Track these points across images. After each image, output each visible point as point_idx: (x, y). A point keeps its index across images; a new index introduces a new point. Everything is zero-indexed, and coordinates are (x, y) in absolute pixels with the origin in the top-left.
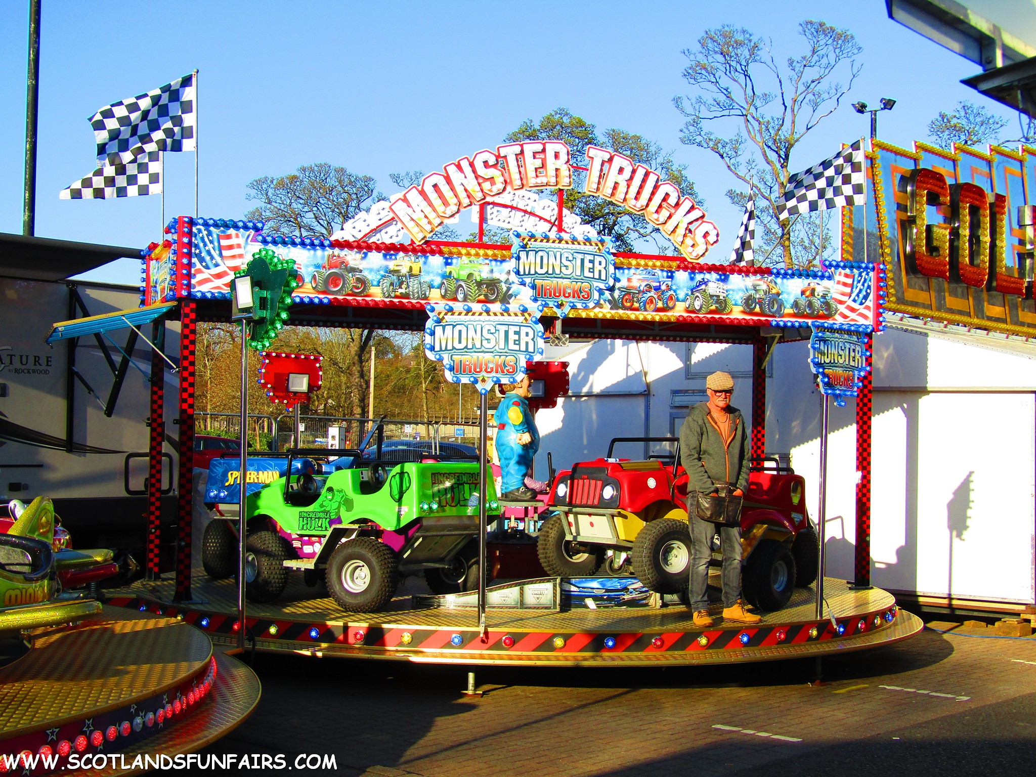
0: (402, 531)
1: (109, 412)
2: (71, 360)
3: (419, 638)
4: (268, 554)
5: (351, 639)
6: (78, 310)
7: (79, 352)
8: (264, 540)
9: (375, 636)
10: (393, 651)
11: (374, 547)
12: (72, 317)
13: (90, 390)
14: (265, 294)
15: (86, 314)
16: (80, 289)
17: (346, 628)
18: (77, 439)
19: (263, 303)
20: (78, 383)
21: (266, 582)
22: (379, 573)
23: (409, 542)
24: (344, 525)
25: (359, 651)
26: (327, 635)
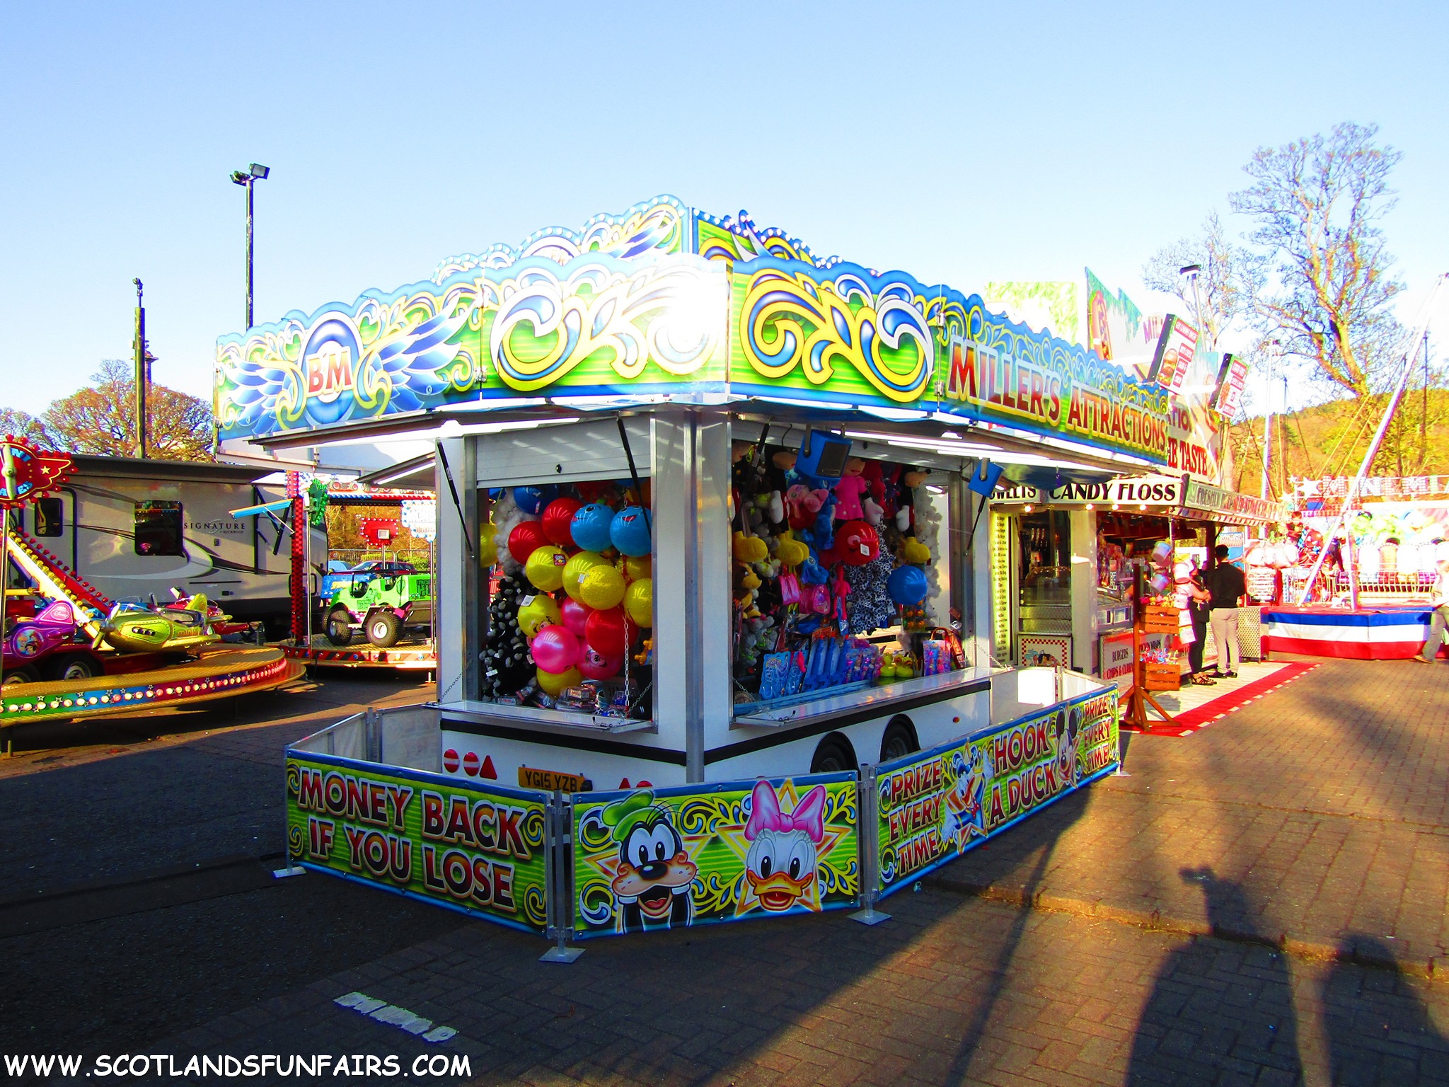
0: (403, 608)
1: (275, 553)
2: (256, 526)
3: (403, 657)
4: (341, 622)
5: (372, 659)
6: (259, 500)
7: (259, 520)
8: (340, 615)
9: (383, 657)
10: (391, 662)
11: (390, 616)
12: (256, 504)
13: (266, 541)
14: (316, 500)
15: (263, 502)
16: (259, 488)
17: (370, 653)
18: (260, 567)
19: (315, 504)
20: (260, 539)
21: (340, 635)
22: (391, 628)
23: (407, 613)
24: (377, 606)
25: (376, 663)
26: (362, 658)
